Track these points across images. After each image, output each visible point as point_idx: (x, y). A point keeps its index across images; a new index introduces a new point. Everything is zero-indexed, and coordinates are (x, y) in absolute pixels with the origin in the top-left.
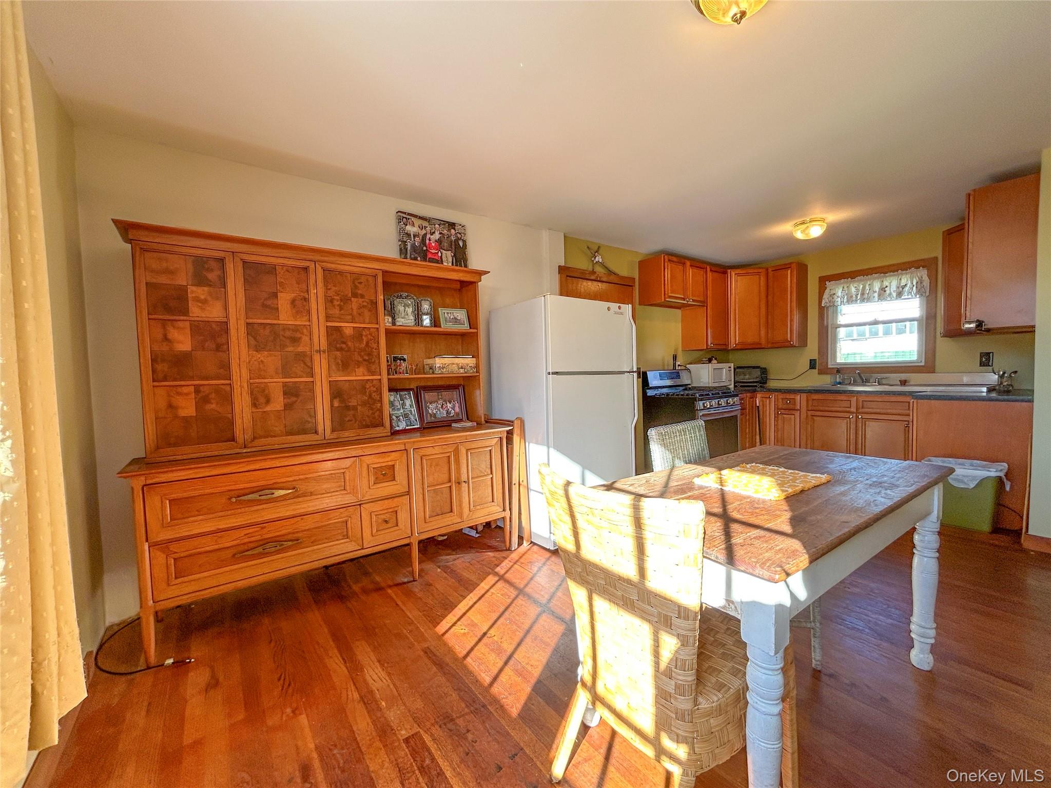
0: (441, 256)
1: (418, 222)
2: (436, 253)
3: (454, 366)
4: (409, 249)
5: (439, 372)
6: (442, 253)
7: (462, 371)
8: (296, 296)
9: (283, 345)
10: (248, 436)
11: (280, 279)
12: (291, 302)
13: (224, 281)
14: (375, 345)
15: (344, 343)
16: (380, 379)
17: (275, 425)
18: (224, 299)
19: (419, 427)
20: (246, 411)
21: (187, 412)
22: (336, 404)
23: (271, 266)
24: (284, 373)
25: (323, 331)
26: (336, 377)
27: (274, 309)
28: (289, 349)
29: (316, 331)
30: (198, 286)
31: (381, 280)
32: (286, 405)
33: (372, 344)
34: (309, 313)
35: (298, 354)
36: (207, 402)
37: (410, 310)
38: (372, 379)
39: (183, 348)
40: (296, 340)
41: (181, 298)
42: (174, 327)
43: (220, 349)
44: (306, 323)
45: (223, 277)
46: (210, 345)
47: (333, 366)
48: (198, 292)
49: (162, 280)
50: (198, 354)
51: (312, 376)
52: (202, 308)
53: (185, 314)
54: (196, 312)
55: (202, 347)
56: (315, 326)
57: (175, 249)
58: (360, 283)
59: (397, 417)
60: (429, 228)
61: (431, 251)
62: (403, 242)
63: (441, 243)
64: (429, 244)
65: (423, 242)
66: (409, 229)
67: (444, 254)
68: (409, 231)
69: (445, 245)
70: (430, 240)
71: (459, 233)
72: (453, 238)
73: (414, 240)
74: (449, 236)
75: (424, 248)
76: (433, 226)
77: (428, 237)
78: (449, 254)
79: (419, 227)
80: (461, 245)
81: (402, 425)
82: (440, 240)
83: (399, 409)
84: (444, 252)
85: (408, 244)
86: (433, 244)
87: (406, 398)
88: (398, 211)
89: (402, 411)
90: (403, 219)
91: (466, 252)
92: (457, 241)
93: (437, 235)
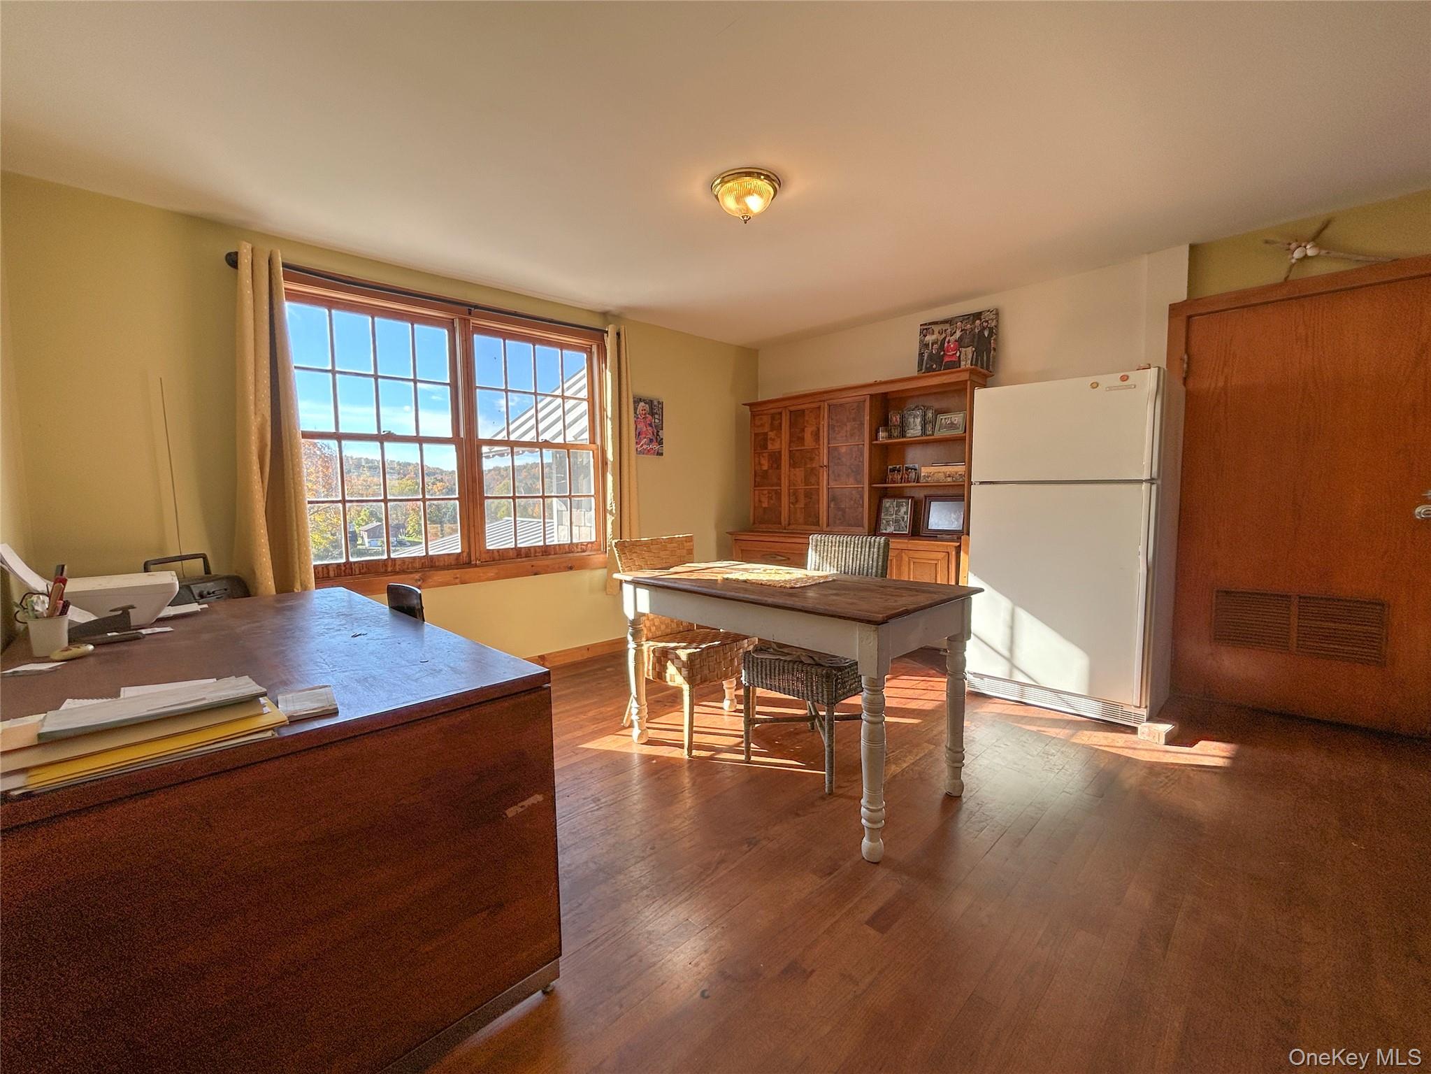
0: (960, 355)
1: (936, 328)
2: (954, 354)
3: (940, 474)
4: (925, 358)
5: (924, 481)
6: (960, 352)
7: (949, 479)
8: (814, 428)
9: (806, 464)
10: (787, 522)
11: (806, 418)
12: (812, 434)
13: (781, 426)
14: (861, 460)
15: (839, 459)
16: (863, 487)
17: (800, 516)
18: (780, 437)
19: (907, 532)
20: (787, 506)
21: (765, 505)
22: (832, 505)
23: (803, 411)
24: (805, 482)
25: (825, 451)
26: (832, 484)
27: (803, 439)
28: (809, 466)
29: (821, 452)
30: (771, 431)
31: (868, 403)
32: (806, 505)
33: (859, 458)
34: (819, 440)
35: (812, 469)
36: (772, 499)
37: (918, 420)
38: (858, 488)
39: (765, 468)
40: (812, 459)
41: (766, 440)
42: (763, 457)
43: (779, 467)
44: (817, 447)
45: (781, 424)
46: (775, 466)
47: (832, 476)
48: (772, 434)
49: (760, 430)
50: (770, 471)
51: (818, 485)
52: (772, 444)
53: (766, 448)
54: (770, 447)
55: (771, 467)
56: (821, 447)
57: (765, 412)
58: (853, 409)
59: (887, 522)
60: (949, 330)
61: (948, 354)
62: (921, 355)
63: (961, 341)
64: (948, 347)
65: (942, 347)
66: (930, 338)
67: (963, 353)
68: (929, 340)
69: (966, 341)
70: (949, 342)
71: (987, 322)
72: (977, 331)
73: (932, 349)
74: (972, 330)
75: (942, 353)
76: (955, 325)
77: (947, 340)
78: (970, 350)
79: (939, 333)
80: (986, 334)
81: (890, 530)
82: (961, 338)
83: (892, 515)
84: (963, 350)
85: (926, 355)
86: (952, 346)
87: (902, 505)
88: (921, 325)
89: (894, 516)
90: (925, 331)
91: (992, 341)
92: (982, 332)
93: (958, 334)
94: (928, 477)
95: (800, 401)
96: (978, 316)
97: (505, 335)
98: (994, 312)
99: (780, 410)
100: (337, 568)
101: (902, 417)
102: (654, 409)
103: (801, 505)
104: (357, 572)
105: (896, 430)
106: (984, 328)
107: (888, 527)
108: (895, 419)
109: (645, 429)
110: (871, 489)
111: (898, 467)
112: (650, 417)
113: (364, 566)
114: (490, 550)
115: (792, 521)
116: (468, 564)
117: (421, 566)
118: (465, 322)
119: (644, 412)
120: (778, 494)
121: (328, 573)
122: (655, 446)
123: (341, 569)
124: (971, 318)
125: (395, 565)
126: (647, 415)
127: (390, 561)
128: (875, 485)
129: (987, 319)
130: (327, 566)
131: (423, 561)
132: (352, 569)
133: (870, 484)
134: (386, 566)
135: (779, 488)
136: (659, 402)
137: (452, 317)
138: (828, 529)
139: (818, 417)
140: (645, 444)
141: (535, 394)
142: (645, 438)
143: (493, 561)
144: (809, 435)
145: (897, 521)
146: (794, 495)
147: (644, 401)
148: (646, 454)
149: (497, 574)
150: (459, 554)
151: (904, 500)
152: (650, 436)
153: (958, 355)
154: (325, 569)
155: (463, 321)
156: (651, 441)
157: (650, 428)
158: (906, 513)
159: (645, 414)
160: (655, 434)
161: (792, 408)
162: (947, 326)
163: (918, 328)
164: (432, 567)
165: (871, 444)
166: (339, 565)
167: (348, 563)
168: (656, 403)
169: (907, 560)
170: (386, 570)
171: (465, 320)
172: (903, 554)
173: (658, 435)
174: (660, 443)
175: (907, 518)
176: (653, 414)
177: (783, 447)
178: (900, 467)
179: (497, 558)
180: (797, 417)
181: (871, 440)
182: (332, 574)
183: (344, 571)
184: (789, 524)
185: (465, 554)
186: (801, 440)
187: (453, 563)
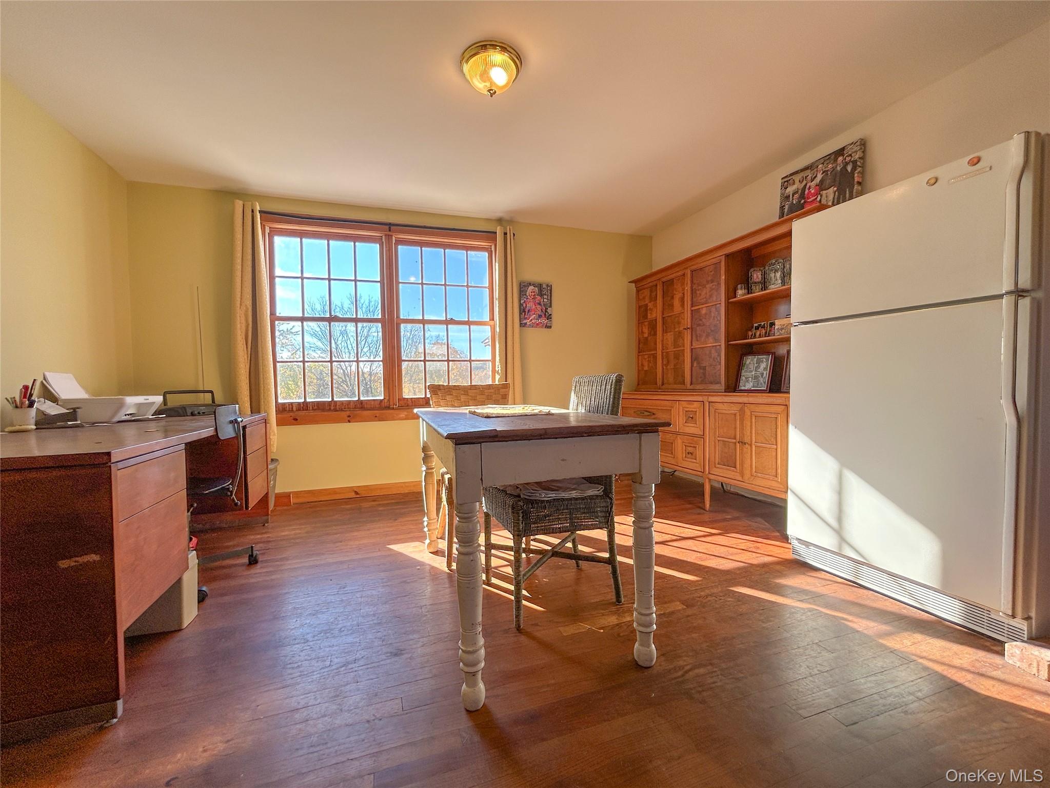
0: (820, 200)
1: (797, 178)
2: (814, 200)
4: (786, 210)
5: (778, 334)
6: (821, 196)
8: (681, 295)
9: (675, 328)
10: (660, 383)
11: (675, 287)
12: (679, 299)
13: (657, 296)
14: (719, 318)
15: (701, 320)
16: (720, 345)
17: (670, 377)
18: (656, 306)
19: (765, 389)
20: (661, 368)
21: (646, 368)
22: (695, 365)
23: (672, 280)
24: (674, 345)
25: (689, 315)
26: (695, 345)
27: (672, 306)
28: (677, 330)
29: (686, 315)
30: (650, 302)
31: (724, 263)
32: (675, 365)
33: (717, 318)
34: (684, 304)
35: (680, 332)
36: (650, 363)
37: (778, 274)
38: (716, 346)
39: (646, 335)
40: (679, 323)
41: (646, 310)
42: (644, 325)
43: (655, 334)
44: (683, 311)
45: (656, 295)
46: (652, 333)
47: (694, 338)
48: (650, 305)
49: (642, 303)
50: (649, 338)
51: (684, 346)
52: (651, 313)
53: (647, 318)
54: (649, 316)
55: (650, 334)
56: (686, 312)
57: (646, 286)
58: (711, 272)
59: (746, 378)
60: (810, 176)
61: (808, 200)
62: (782, 208)
63: (822, 184)
64: (808, 193)
65: (802, 196)
66: (790, 190)
67: (824, 196)
68: (789, 192)
69: (828, 182)
70: (810, 188)
71: (851, 155)
72: (839, 168)
73: (793, 199)
74: (834, 169)
75: (803, 201)
76: (815, 170)
77: (808, 187)
78: (831, 190)
79: (800, 181)
80: (849, 168)
81: (749, 386)
82: (822, 181)
83: (752, 371)
84: (824, 192)
85: (787, 207)
86: (813, 192)
87: (762, 362)
88: (782, 179)
89: (753, 373)
90: (786, 183)
91: (856, 175)
92: (845, 168)
93: (820, 177)
94: (782, 329)
95: (670, 272)
96: (841, 152)
97: (422, 244)
98: (858, 143)
99: (655, 283)
100: (298, 405)
101: (764, 275)
102: (544, 290)
103: (671, 366)
104: (311, 409)
105: (757, 287)
106: (847, 164)
107: (747, 384)
108: (757, 276)
109: (534, 307)
110: (728, 346)
111: (763, 323)
112: (539, 298)
113: (316, 405)
114: (405, 398)
115: (665, 381)
116: (388, 408)
117: (354, 407)
118: (389, 237)
119: (533, 294)
120: (655, 357)
121: (292, 408)
122: (543, 320)
123: (300, 406)
124: (833, 157)
125: (336, 406)
126: (536, 296)
127: (333, 402)
128: (732, 343)
129: (850, 153)
130: (292, 404)
131: (356, 404)
132: (307, 407)
133: (728, 340)
134: (330, 406)
135: (655, 352)
136: (547, 285)
137: (381, 235)
138: (691, 387)
139: (683, 284)
140: (534, 319)
141: (445, 285)
142: (535, 314)
143: (407, 406)
144: (677, 300)
145: (756, 377)
146: (666, 356)
147: (534, 285)
148: (535, 327)
149: (406, 415)
150: (381, 401)
151: (764, 356)
152: (540, 313)
153: (818, 199)
154: (290, 406)
155: (387, 236)
156: (540, 316)
157: (539, 306)
158: (765, 369)
159: (535, 295)
160: (544, 311)
161: (664, 280)
162: (808, 172)
163: (780, 182)
164: (362, 408)
165: (728, 304)
166: (299, 404)
167: (305, 403)
168: (544, 286)
169: (749, 414)
170: (330, 409)
171: (389, 235)
172: (746, 408)
173: (546, 311)
174: (549, 317)
175: (766, 374)
176: (541, 295)
177: (658, 315)
178: (764, 324)
179: (410, 404)
180: (668, 286)
181: (728, 298)
182: (294, 409)
183: (303, 408)
184: (663, 384)
185: (386, 401)
186: (671, 306)
187: (377, 406)
